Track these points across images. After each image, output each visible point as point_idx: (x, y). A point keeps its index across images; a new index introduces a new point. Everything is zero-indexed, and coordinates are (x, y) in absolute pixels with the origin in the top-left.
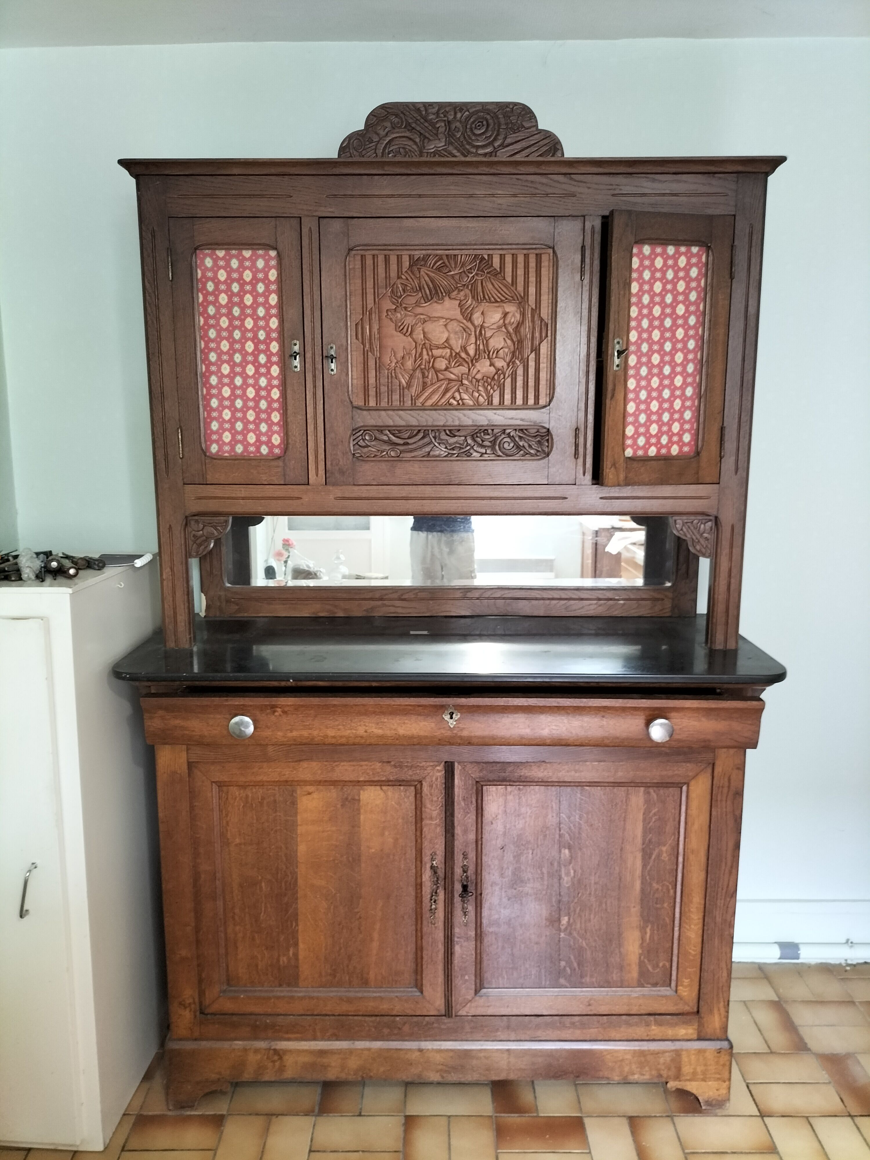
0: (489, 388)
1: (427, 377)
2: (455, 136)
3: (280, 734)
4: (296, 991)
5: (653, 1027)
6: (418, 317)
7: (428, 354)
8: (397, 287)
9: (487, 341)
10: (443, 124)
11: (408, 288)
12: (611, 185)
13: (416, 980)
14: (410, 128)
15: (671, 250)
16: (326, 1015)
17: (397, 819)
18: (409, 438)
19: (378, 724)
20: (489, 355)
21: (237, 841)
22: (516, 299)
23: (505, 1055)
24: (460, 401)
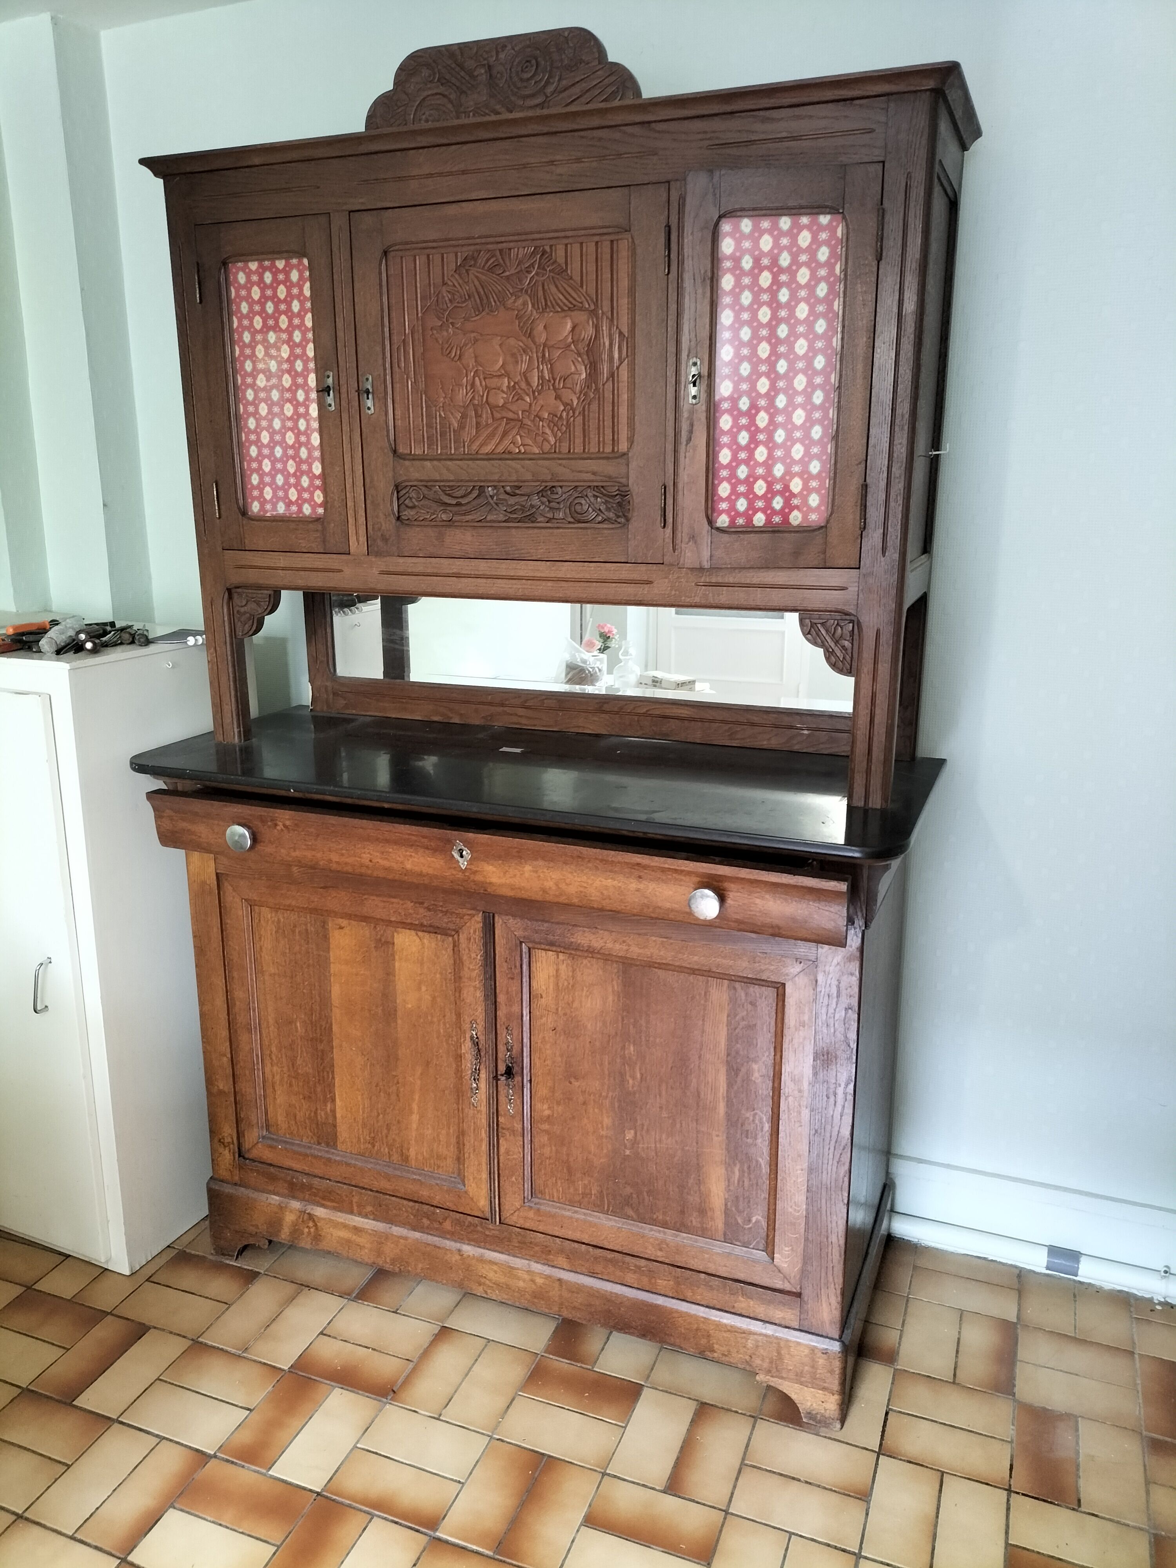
0: (556, 429)
1: (481, 416)
2: (497, 85)
3: (282, 851)
4: (333, 1153)
5: (741, 1298)
6: (468, 335)
7: (481, 385)
8: (443, 297)
9: (551, 365)
10: (483, 71)
11: (456, 297)
12: (705, 132)
13: (459, 1170)
14: (444, 81)
15: (785, 223)
16: (364, 1188)
17: (435, 973)
18: (462, 497)
19: (383, 853)
20: (553, 385)
21: (272, 970)
22: (587, 306)
23: (557, 1284)
24: (521, 448)
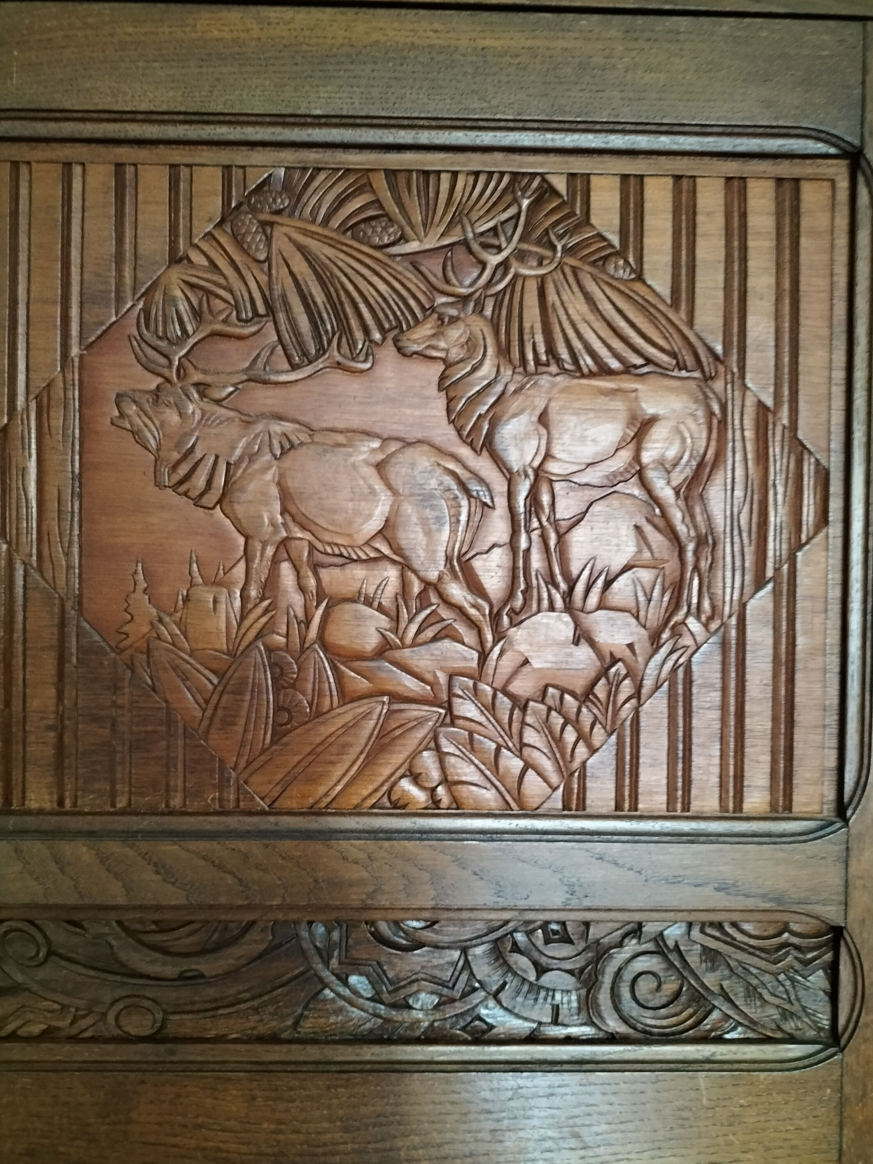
0: (570, 736)
6: (259, 427)
7: (302, 588)
8: (169, 300)
9: (560, 537)
11: (219, 305)
22: (690, 361)
24: (441, 790)
